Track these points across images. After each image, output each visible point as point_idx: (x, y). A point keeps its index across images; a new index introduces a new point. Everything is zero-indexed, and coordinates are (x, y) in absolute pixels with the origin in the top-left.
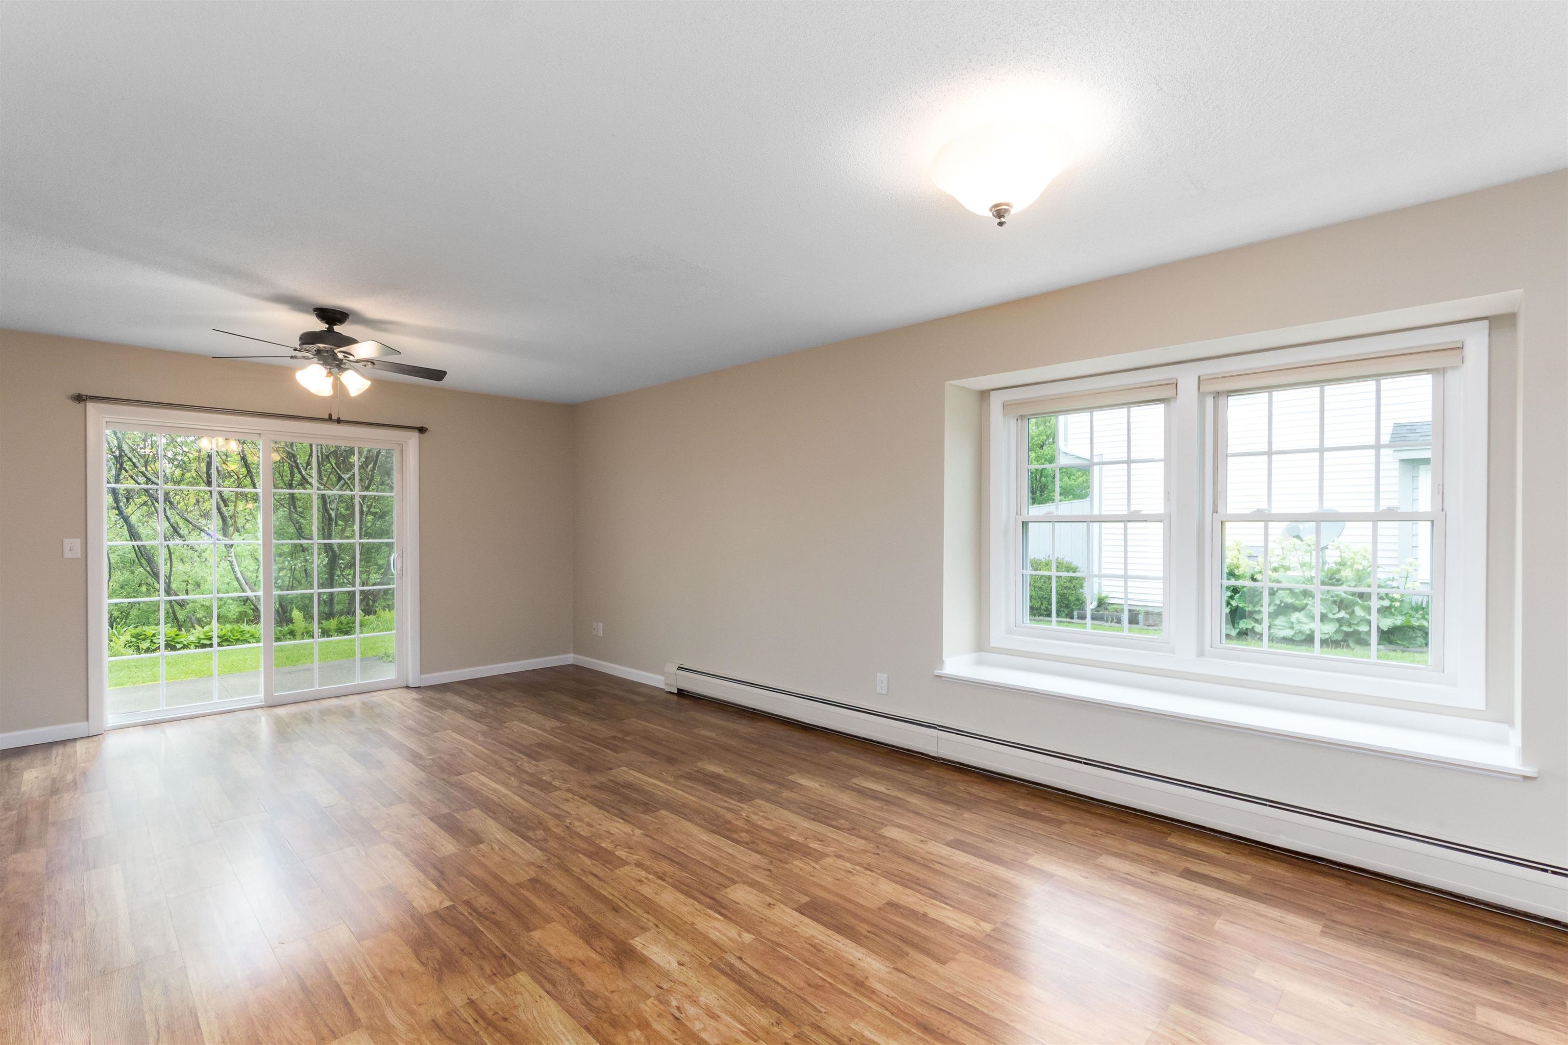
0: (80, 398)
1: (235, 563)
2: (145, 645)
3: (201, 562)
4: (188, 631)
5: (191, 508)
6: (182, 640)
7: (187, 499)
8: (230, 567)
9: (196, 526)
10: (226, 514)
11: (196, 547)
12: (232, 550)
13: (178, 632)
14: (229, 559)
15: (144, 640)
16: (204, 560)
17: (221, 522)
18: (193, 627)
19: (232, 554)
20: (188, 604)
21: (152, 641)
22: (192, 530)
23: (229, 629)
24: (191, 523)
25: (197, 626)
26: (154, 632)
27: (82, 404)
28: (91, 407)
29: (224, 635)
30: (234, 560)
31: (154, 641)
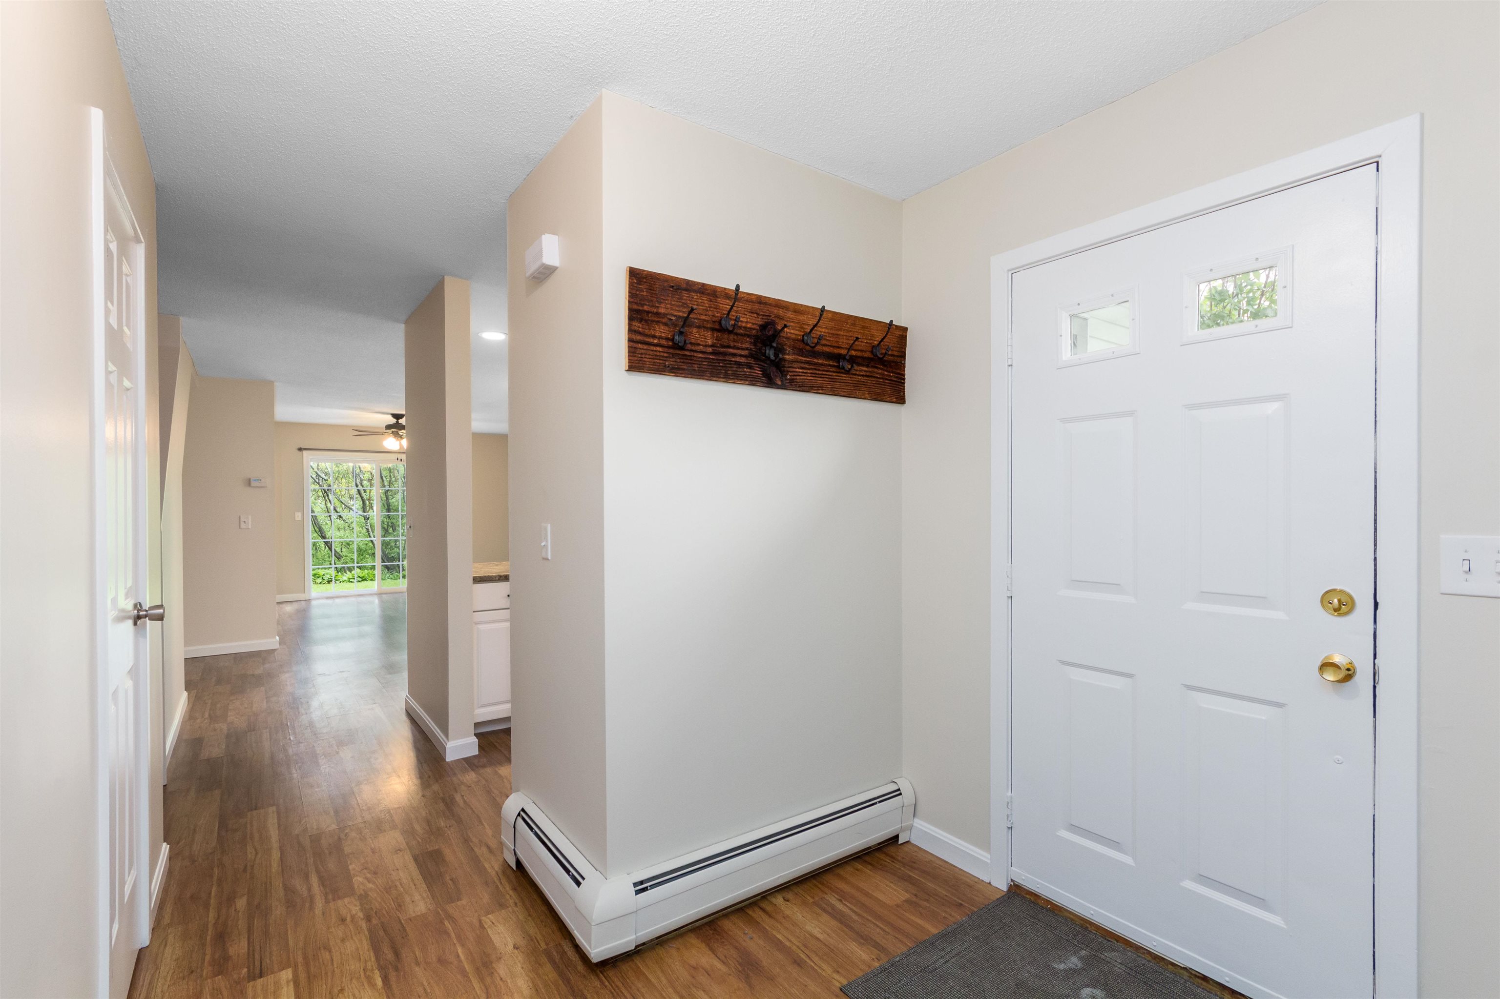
0: (300, 449)
1: (370, 530)
2: (319, 580)
3: (350, 530)
4: (342, 574)
5: (343, 493)
6: (339, 579)
7: (341, 486)
8: (367, 534)
9: (347, 506)
10: (365, 498)
11: (347, 521)
12: (368, 521)
13: (337, 574)
14: (367, 527)
15: (318, 577)
16: (352, 529)
17: (362, 503)
18: (346, 573)
19: (369, 524)
20: (342, 557)
21: (323, 579)
22: (345, 509)
23: (366, 573)
24: (344, 504)
25: (347, 572)
26: (324, 573)
27: (302, 452)
28: (305, 452)
29: (364, 577)
30: (370, 528)
31: (324, 578)
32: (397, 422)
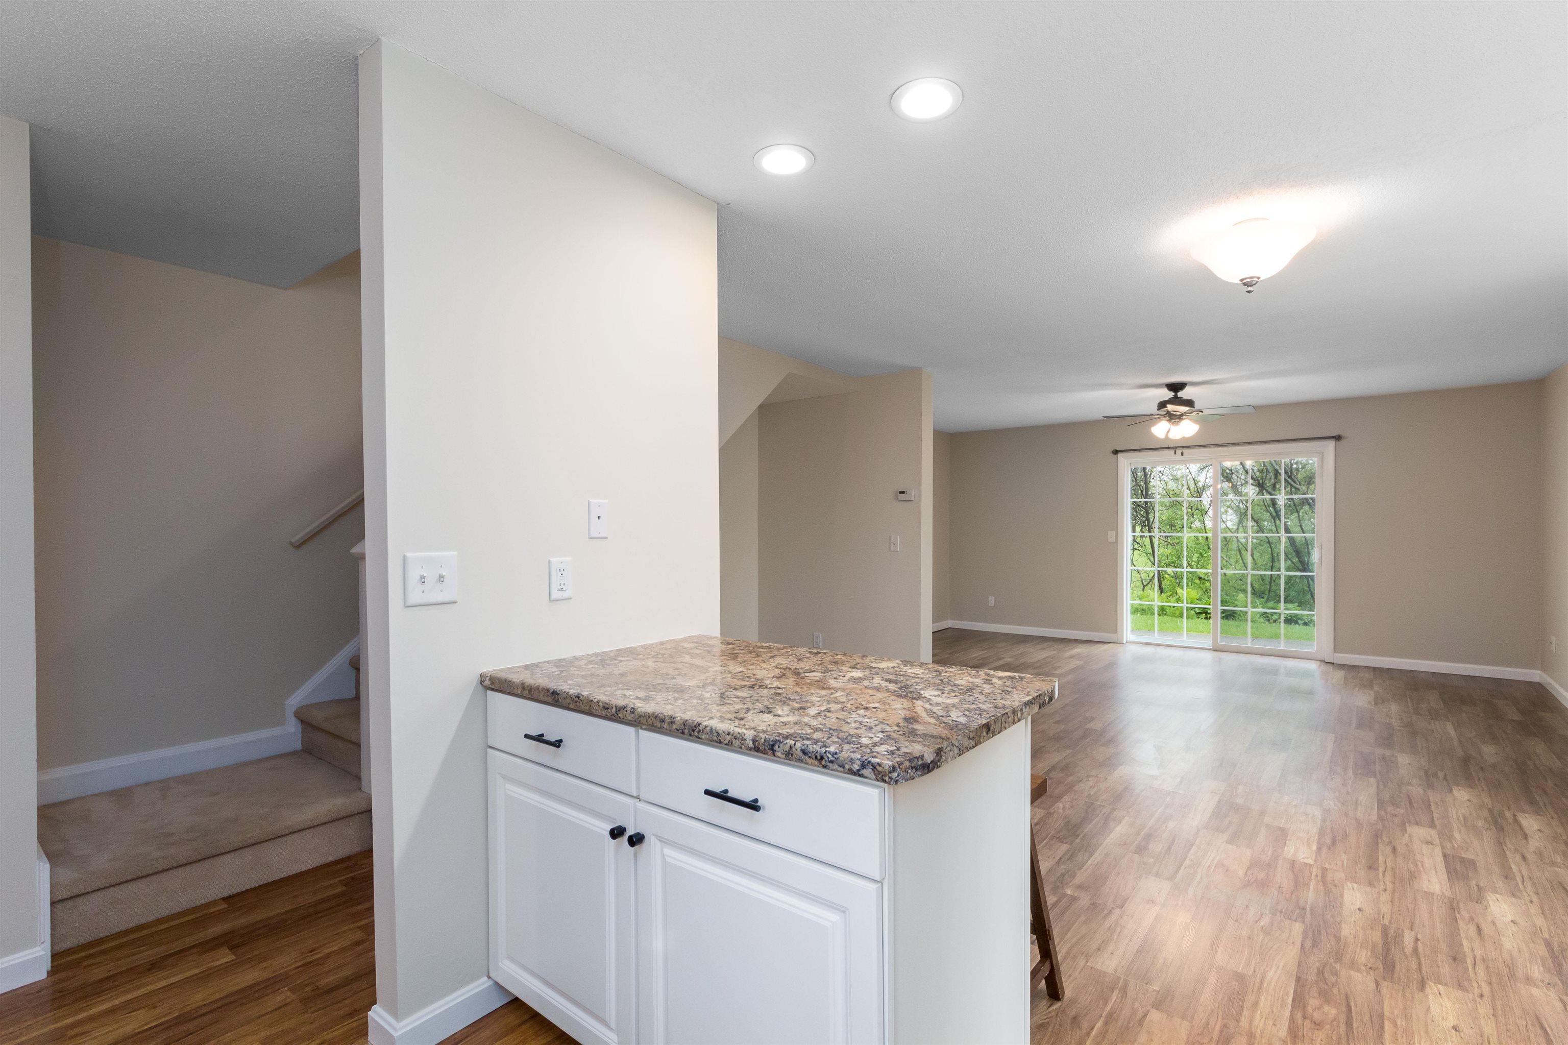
0: (1115, 452)
27: (1116, 455)
28: (1120, 456)
32: (1176, 396)
